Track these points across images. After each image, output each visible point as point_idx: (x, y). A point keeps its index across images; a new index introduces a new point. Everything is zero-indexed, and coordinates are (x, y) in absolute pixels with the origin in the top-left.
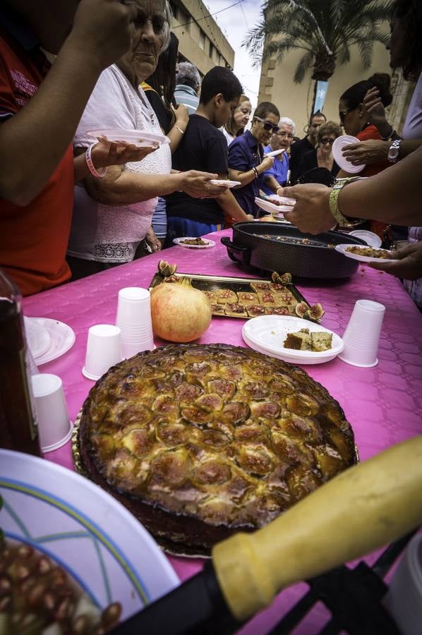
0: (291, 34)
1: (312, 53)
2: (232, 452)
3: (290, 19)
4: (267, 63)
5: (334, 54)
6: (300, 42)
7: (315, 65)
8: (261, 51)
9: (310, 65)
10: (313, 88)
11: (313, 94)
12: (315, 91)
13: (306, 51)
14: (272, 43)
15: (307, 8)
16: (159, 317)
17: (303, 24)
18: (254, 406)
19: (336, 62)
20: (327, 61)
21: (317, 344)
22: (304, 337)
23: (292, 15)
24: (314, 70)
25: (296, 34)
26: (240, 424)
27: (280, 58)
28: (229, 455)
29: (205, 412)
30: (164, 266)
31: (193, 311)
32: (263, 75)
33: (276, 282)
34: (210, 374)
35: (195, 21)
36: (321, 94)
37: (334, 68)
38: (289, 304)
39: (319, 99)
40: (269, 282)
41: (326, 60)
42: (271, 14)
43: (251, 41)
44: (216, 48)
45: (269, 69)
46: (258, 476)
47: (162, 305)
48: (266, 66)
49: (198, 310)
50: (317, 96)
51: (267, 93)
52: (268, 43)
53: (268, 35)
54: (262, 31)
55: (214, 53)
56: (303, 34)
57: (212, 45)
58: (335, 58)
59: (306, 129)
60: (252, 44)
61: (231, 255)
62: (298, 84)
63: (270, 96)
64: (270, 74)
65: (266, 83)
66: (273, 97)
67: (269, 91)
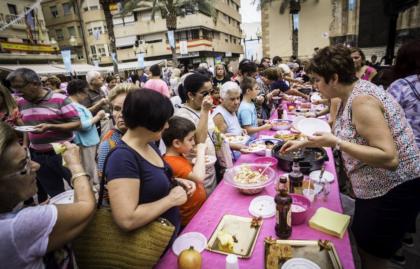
4: (264, 7)
7: (290, 7)
9: (288, 7)
10: (291, 18)
11: (292, 20)
12: (293, 19)
19: (301, 4)
20: (296, 5)
24: (290, 10)
32: (262, 13)
36: (296, 20)
37: (300, 7)
45: (265, 10)
50: (294, 22)
51: (266, 22)
58: (300, 3)
59: (292, 38)
62: (282, 15)
63: (268, 23)
64: (266, 12)
65: (265, 17)
66: (269, 24)
67: (266, 21)
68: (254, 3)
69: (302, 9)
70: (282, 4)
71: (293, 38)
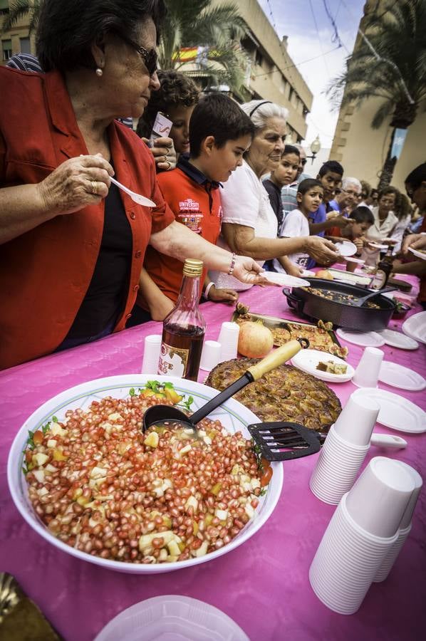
0: (372, 83)
1: (392, 102)
2: (279, 406)
3: (373, 71)
4: (346, 108)
5: (416, 104)
6: (381, 91)
7: (395, 113)
8: (340, 99)
9: (390, 113)
10: (390, 135)
11: (390, 140)
12: (393, 138)
13: (386, 100)
14: (352, 91)
15: (391, 60)
16: (242, 341)
17: (385, 75)
18: (293, 392)
19: (418, 111)
20: (408, 111)
21: (336, 370)
22: (329, 365)
23: (376, 67)
24: (394, 118)
25: (378, 84)
26: (285, 398)
27: (359, 105)
28: (278, 407)
29: (267, 391)
30: (240, 307)
31: (263, 340)
32: (340, 120)
33: (320, 328)
34: (271, 375)
35: (279, 70)
36: (399, 141)
37: (414, 116)
38: (327, 344)
39: (397, 146)
40: (316, 327)
41: (406, 109)
42: (354, 66)
43: (331, 89)
44: (296, 93)
45: (347, 114)
46: (291, 417)
47: (245, 334)
48: (344, 111)
49: (266, 340)
50: (395, 143)
51: (342, 137)
52: (349, 91)
53: (349, 84)
54: (343, 80)
55: (294, 96)
56: (385, 83)
57: (292, 90)
58: (418, 107)
59: (380, 174)
60: (332, 92)
61: (289, 302)
62: (375, 130)
63: (344, 140)
64: (347, 119)
65: (343, 127)
66: (347, 141)
67: (344, 135)
68: (327, 93)
69: (417, 120)
70: (382, 109)
71: (383, 174)
